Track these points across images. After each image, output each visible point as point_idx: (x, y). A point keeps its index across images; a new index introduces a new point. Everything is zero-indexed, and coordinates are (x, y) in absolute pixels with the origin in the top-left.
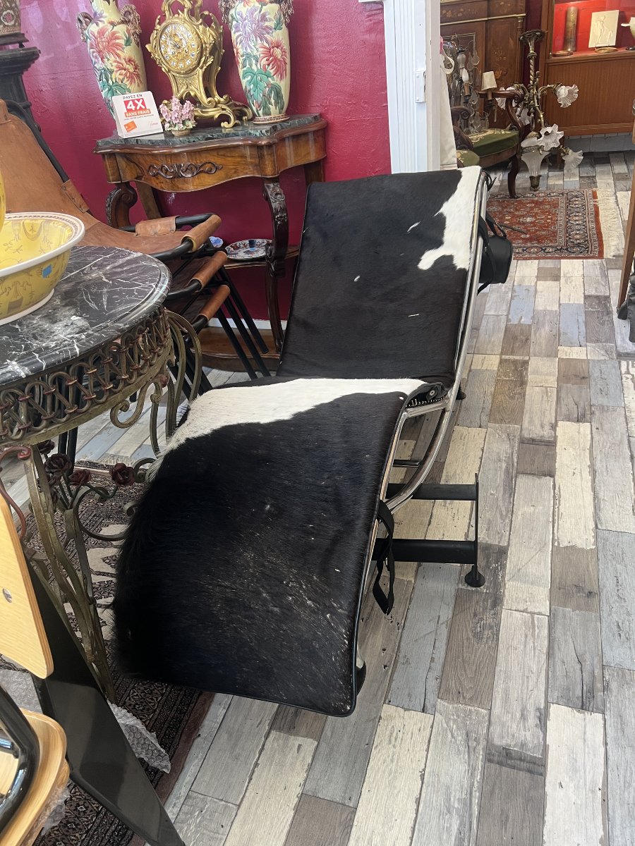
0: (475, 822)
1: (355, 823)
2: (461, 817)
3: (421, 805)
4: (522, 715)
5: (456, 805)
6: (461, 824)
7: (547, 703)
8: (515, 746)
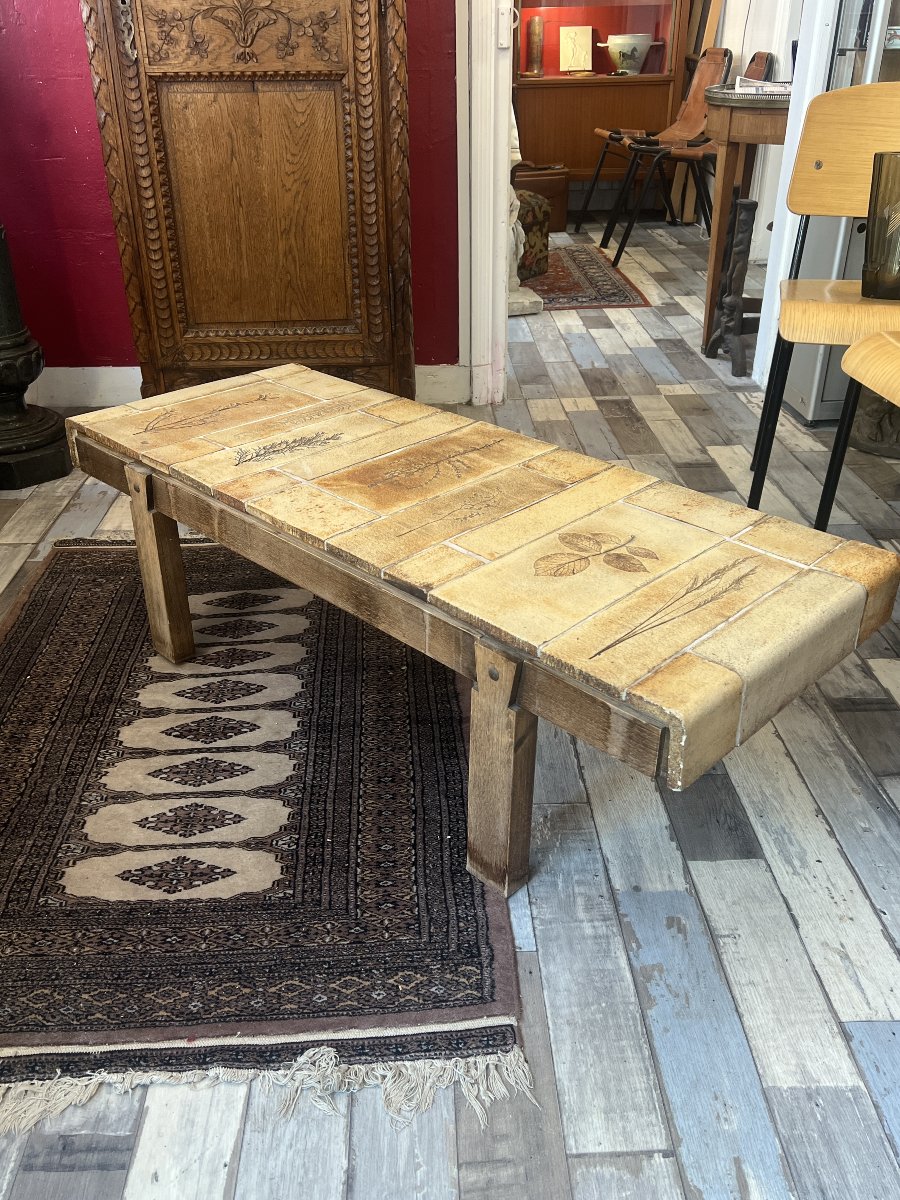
0: (858, 757)
1: (736, 785)
2: (842, 756)
3: (795, 757)
4: (845, 672)
5: (830, 749)
6: (845, 760)
7: (862, 660)
8: (855, 695)
